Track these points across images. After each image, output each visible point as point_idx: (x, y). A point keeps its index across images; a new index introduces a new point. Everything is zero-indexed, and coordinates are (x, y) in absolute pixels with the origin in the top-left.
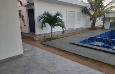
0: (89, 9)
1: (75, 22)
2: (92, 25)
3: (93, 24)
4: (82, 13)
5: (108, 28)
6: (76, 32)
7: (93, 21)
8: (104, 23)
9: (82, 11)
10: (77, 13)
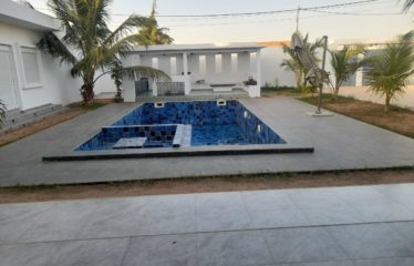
0: (65, 38)
1: (20, 86)
2: (83, 94)
3: (88, 89)
4: (39, 52)
5: (134, 100)
6: (34, 122)
7: (85, 80)
8: (118, 84)
9: (40, 45)
10: (20, 50)
